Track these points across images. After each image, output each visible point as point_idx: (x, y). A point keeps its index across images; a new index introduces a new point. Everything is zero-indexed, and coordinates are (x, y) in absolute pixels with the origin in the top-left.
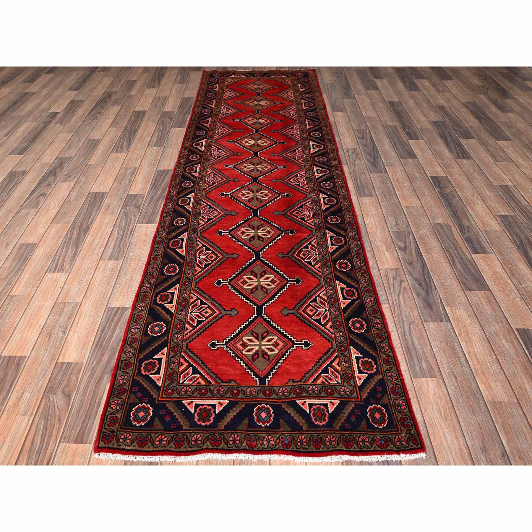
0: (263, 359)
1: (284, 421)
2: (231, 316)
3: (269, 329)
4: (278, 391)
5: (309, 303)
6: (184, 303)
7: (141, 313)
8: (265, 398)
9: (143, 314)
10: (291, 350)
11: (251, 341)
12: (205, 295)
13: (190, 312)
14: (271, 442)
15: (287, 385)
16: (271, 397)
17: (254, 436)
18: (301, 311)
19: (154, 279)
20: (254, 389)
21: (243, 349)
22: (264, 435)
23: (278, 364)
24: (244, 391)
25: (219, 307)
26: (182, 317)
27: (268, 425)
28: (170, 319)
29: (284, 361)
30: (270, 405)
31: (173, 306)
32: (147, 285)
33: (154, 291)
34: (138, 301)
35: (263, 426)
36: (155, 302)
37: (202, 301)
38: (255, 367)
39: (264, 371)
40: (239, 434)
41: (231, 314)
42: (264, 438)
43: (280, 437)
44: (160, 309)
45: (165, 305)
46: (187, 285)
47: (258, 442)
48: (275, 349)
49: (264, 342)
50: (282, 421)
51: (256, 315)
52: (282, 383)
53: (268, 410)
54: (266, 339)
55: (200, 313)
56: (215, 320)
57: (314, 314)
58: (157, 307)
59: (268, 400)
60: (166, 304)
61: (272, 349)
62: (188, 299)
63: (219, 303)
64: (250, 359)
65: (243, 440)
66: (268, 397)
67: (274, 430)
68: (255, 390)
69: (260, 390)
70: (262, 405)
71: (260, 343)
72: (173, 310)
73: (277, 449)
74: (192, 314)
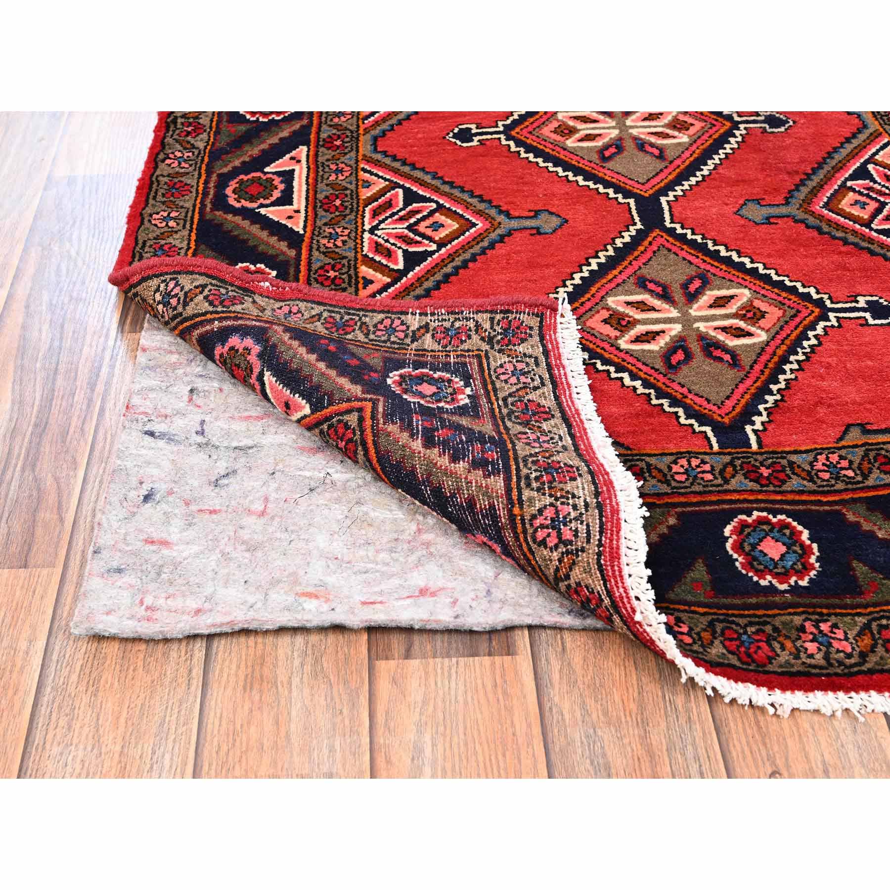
0: (708, 361)
1: (873, 568)
2: (539, 233)
3: (708, 267)
4: (812, 466)
5: (844, 182)
6: (338, 202)
7: (170, 240)
8: (760, 492)
9: (177, 243)
10: (819, 330)
11: (642, 306)
12: (418, 174)
13: (367, 227)
14: (835, 644)
15: (843, 443)
16: (785, 488)
17: (751, 624)
18: (818, 206)
19: (204, 136)
20: (703, 462)
21: (618, 333)
22: (798, 620)
23: (781, 377)
24: (660, 471)
25: (482, 206)
26: (339, 243)
27: (804, 583)
28: (292, 253)
29: (805, 366)
30: (789, 514)
31: (298, 211)
32: (179, 154)
33: (209, 173)
34: (151, 201)
35: (783, 587)
36: (220, 202)
37: (408, 192)
38: (685, 390)
39: (729, 404)
40: (684, 616)
41: (538, 229)
42: (802, 629)
43: (874, 625)
44: (246, 224)
45: (263, 211)
46: (338, 147)
47: (776, 645)
48: (753, 329)
49: (700, 308)
50: (860, 569)
51: (639, 226)
52: (820, 440)
53: (787, 532)
54: (705, 298)
55: (410, 228)
56: (476, 249)
57: (873, 216)
58: (230, 217)
59: (779, 498)
60: (267, 206)
61: (739, 329)
62: (353, 187)
63: (480, 196)
64: (659, 364)
65: (706, 635)
66: (771, 488)
67: (837, 601)
68: (707, 467)
69: (731, 463)
70: (756, 514)
71: (685, 314)
72: (297, 224)
73: (871, 672)
74: (379, 233)
